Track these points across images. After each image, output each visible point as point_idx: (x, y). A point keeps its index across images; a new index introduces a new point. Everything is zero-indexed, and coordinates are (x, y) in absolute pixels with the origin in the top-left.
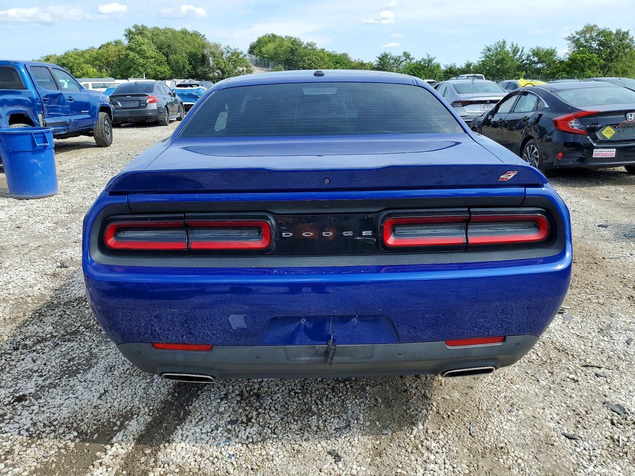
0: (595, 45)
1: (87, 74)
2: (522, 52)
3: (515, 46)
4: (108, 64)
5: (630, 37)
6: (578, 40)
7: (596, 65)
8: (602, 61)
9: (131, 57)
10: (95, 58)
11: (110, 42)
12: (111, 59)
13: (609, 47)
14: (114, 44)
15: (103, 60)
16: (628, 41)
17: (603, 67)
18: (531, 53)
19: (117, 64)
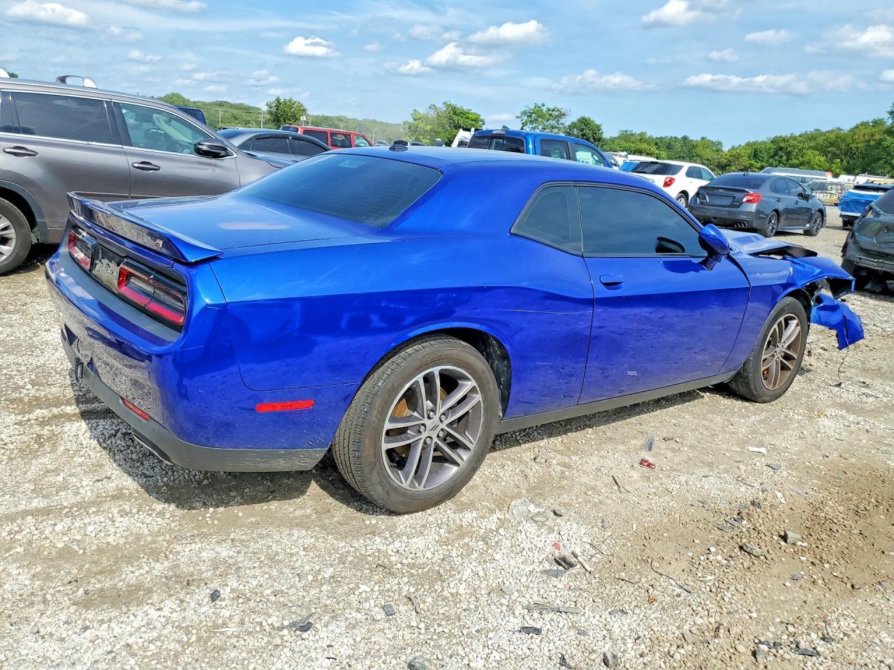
1: (808, 163)
4: (849, 153)
9: (885, 144)
10: (831, 143)
11: (865, 121)
12: (854, 145)
14: (871, 124)
15: (843, 146)
19: (861, 153)
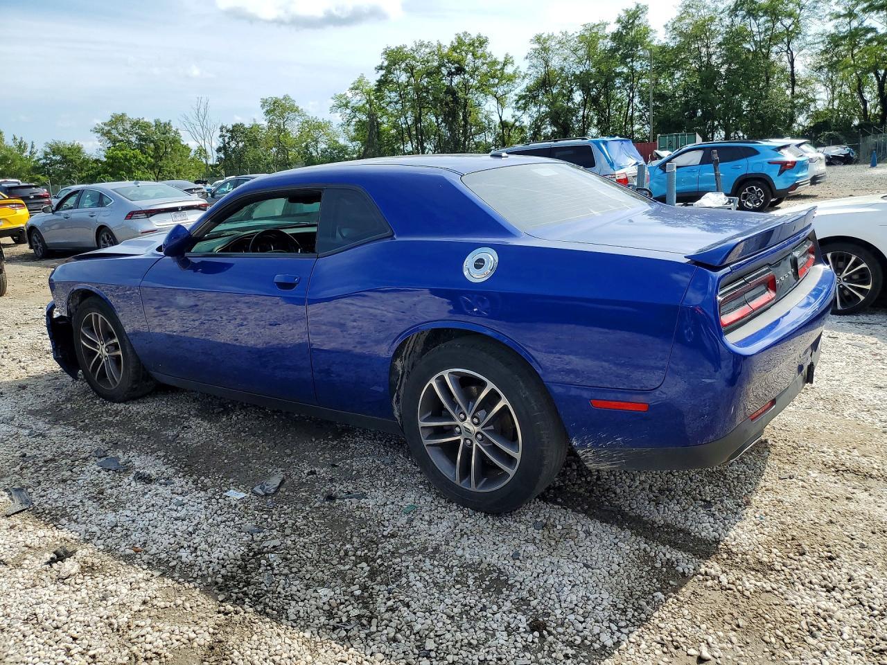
0: (133, 139)
2: (32, 147)
3: (19, 140)
5: (174, 129)
6: (109, 132)
7: (143, 164)
8: (149, 159)
13: (152, 142)
16: (173, 134)
17: (152, 167)
18: (48, 150)
